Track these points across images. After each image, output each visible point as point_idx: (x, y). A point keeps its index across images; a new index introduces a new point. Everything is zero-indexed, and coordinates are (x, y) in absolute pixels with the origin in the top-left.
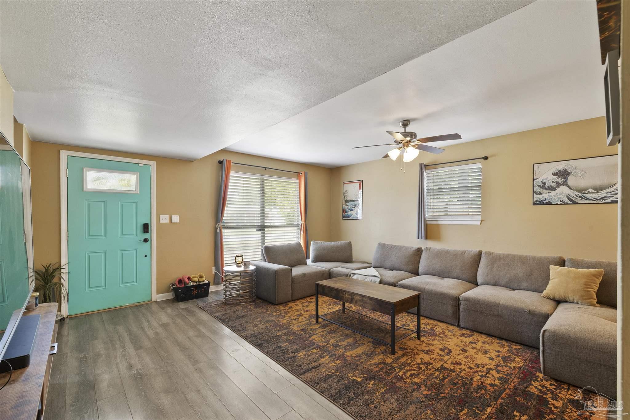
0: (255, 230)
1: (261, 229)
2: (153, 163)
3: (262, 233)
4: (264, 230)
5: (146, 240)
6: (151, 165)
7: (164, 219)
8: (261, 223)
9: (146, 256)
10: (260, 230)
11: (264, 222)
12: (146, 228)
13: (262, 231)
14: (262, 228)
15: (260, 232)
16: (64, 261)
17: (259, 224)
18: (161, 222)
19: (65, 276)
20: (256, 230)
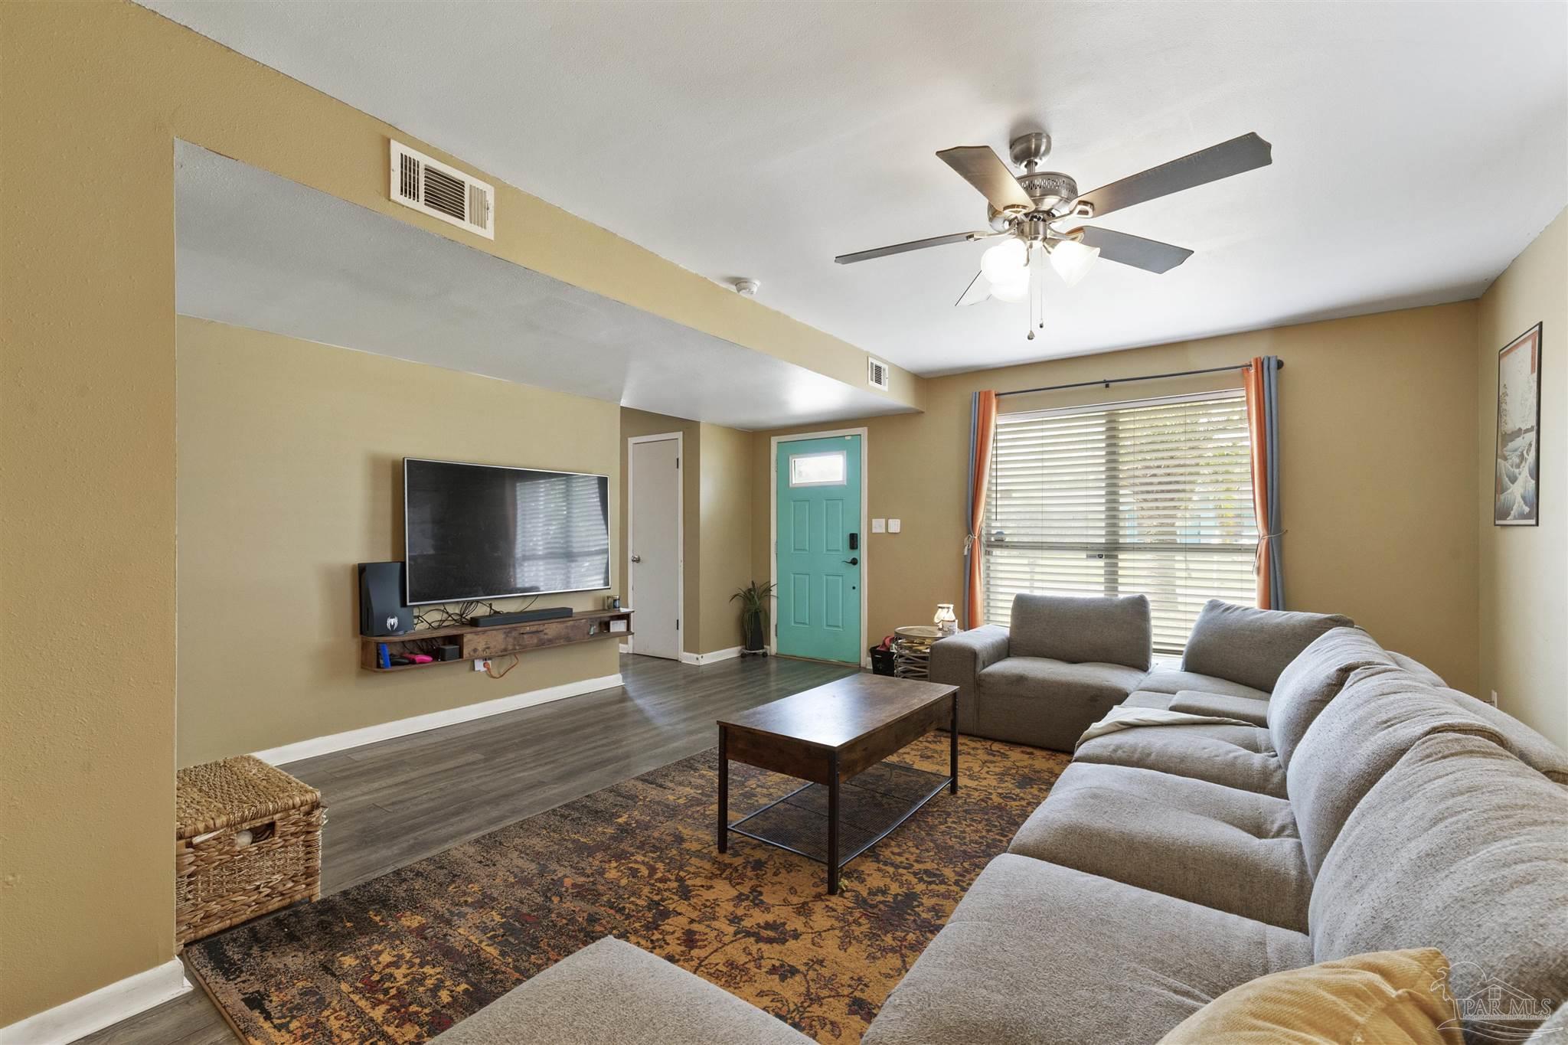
0: (1083, 555)
1: (1103, 553)
2: (863, 431)
3: (1107, 565)
4: (1116, 557)
5: (854, 562)
6: (860, 435)
7: (879, 526)
8: (1108, 538)
9: (854, 588)
10: (1100, 557)
11: (1115, 534)
12: (854, 541)
13: (1108, 561)
14: (1110, 550)
15: (1101, 563)
16: (773, 581)
17: (1103, 540)
18: (874, 531)
19: (774, 603)
20: (1087, 556)
